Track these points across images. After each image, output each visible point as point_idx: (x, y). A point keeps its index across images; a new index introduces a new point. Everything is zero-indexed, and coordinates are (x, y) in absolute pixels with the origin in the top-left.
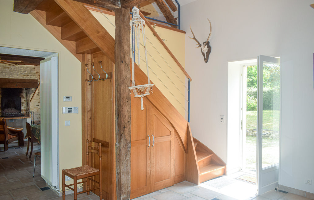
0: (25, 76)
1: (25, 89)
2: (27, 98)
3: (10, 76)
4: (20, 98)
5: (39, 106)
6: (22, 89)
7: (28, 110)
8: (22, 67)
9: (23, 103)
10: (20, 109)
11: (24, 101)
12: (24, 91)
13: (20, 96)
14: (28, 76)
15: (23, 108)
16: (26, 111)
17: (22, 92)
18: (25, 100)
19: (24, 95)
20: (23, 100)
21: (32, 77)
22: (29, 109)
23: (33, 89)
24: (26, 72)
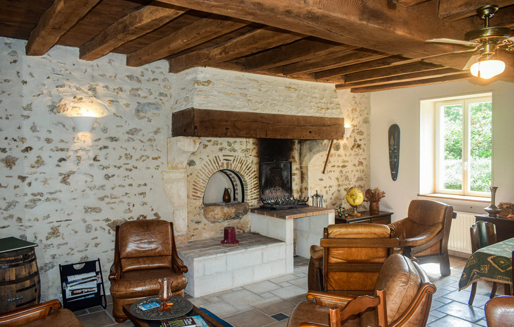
0: (323, 110)
1: (297, 141)
2: (301, 164)
3: (299, 109)
4: (291, 163)
5: (322, 180)
6: (291, 142)
7: (304, 190)
8: (315, 88)
9: (295, 174)
10: (289, 190)
11: (297, 169)
12: (297, 146)
13: (290, 159)
14: (328, 108)
15: (295, 186)
16: (300, 194)
17: (291, 149)
18: (298, 166)
19: (296, 154)
20: (295, 167)
21: (334, 111)
22: (306, 189)
23: (326, 141)
24: (324, 100)
